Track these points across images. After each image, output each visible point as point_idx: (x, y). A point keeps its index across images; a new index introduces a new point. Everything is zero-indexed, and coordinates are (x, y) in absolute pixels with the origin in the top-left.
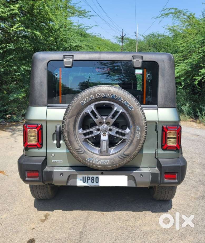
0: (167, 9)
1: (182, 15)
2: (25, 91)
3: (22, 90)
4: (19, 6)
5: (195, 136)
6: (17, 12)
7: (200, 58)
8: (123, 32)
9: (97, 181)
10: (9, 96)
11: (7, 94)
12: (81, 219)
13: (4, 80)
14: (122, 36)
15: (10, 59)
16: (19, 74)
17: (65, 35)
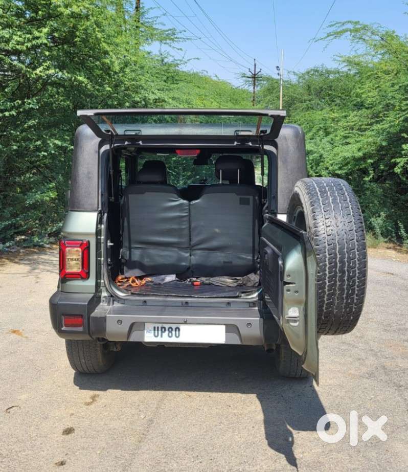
0: (337, 23)
1: (369, 34)
2: (57, 188)
3: (50, 185)
4: (48, 31)
5: (384, 275)
6: (45, 41)
7: (403, 121)
8: (255, 65)
9: (177, 335)
10: (26, 196)
11: (21, 192)
12: (151, 403)
13: (16, 166)
14: (253, 73)
15: (30, 127)
16: (46, 154)
17: (133, 80)
